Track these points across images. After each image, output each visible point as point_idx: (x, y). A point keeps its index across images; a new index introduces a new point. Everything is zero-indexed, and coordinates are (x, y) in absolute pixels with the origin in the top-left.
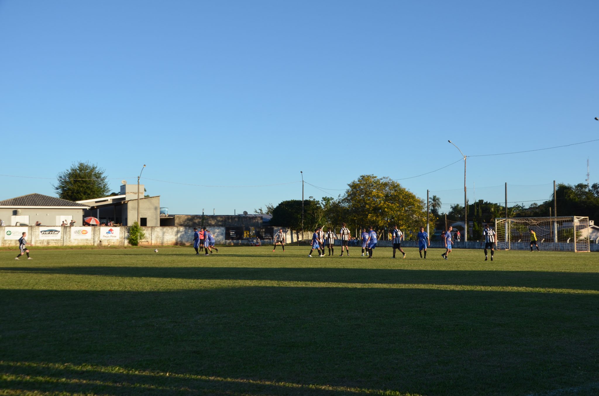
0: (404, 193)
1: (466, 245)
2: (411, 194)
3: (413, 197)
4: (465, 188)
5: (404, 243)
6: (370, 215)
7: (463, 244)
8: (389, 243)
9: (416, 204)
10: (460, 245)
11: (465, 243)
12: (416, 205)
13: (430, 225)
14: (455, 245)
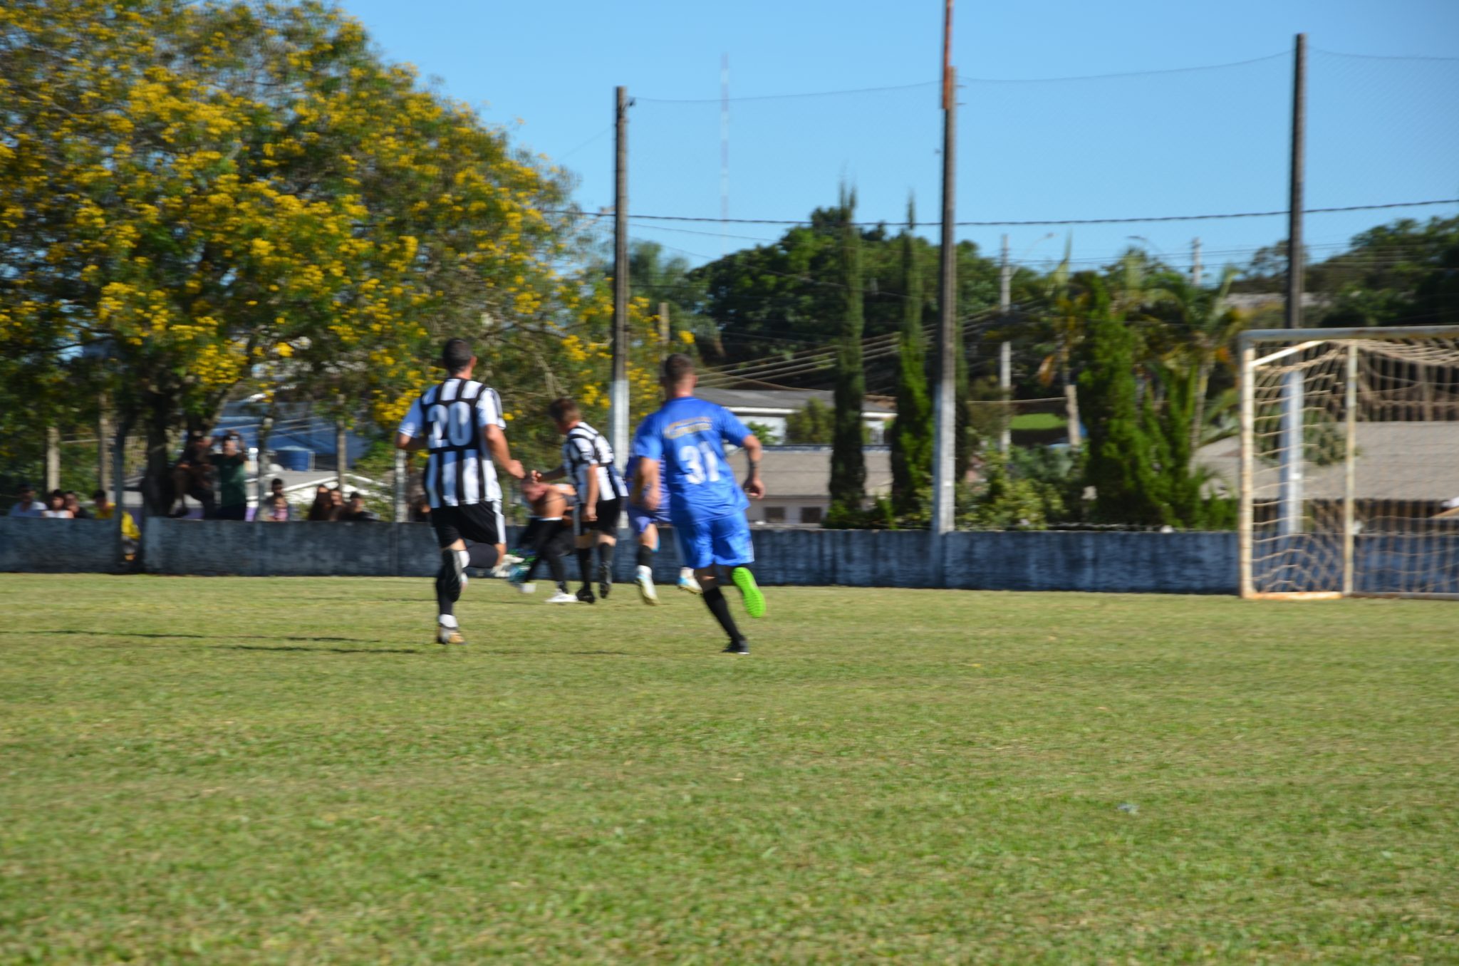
0: (414, 107)
1: (948, 564)
2: (458, 122)
3: (487, 150)
4: (947, 74)
5: (407, 544)
6: (116, 296)
7: (923, 552)
8: (263, 539)
9: (512, 210)
10: (894, 564)
11: (935, 545)
12: (515, 219)
13: (634, 391)
14: (849, 558)
